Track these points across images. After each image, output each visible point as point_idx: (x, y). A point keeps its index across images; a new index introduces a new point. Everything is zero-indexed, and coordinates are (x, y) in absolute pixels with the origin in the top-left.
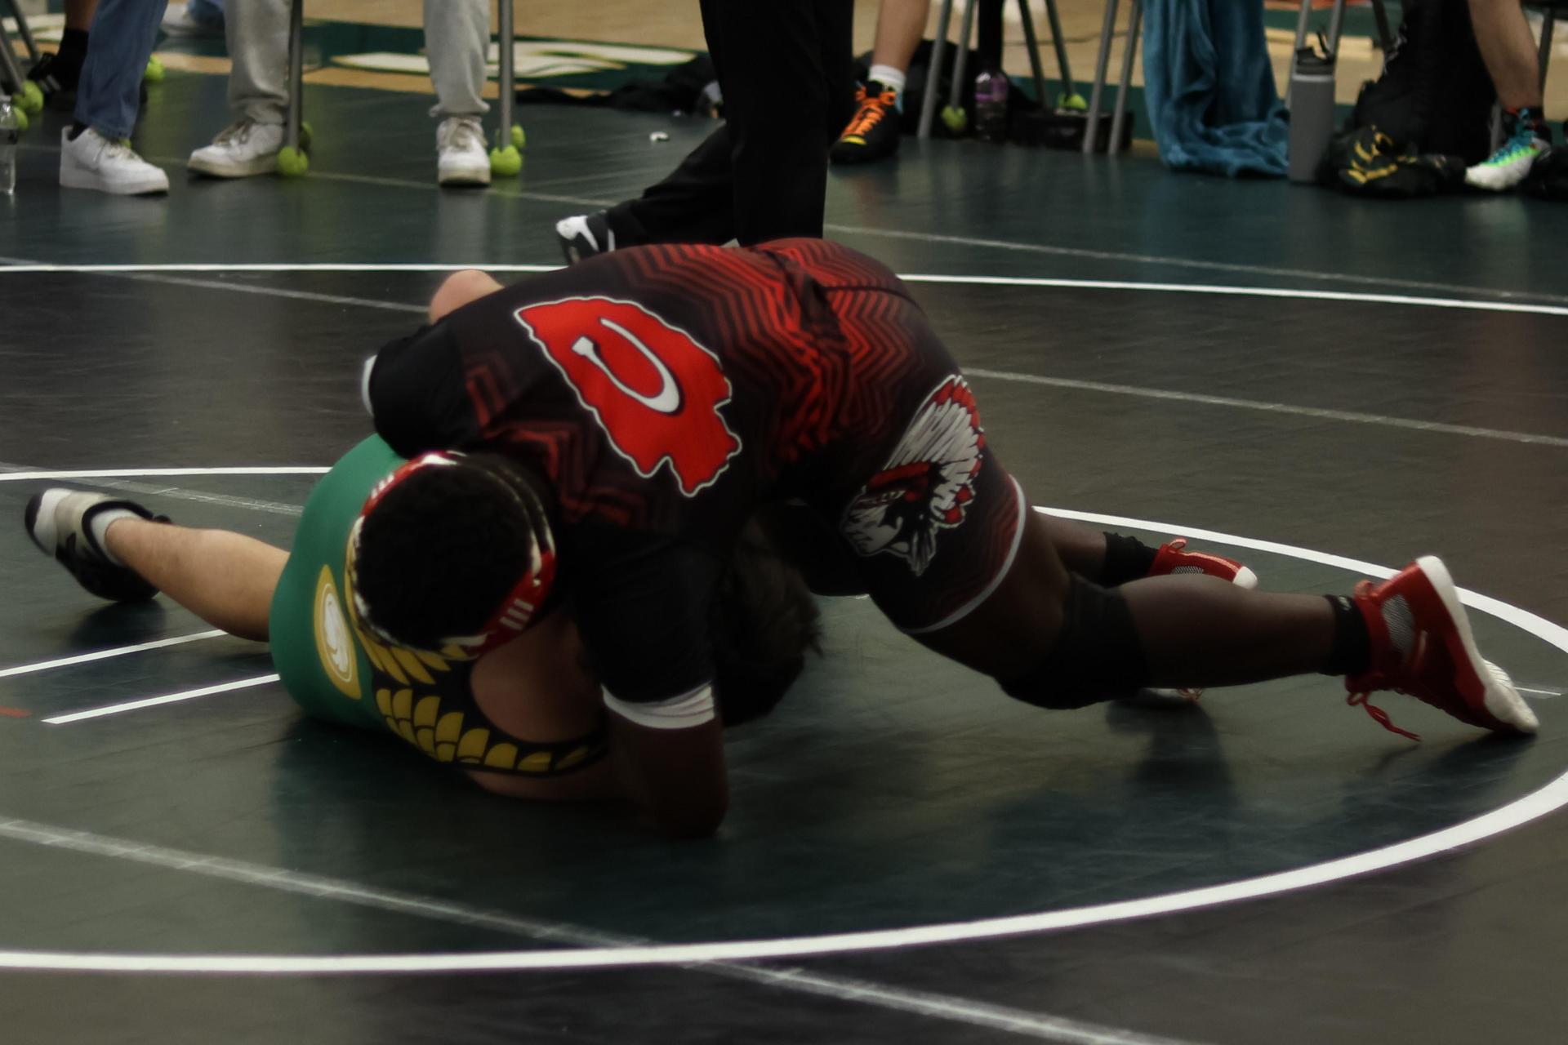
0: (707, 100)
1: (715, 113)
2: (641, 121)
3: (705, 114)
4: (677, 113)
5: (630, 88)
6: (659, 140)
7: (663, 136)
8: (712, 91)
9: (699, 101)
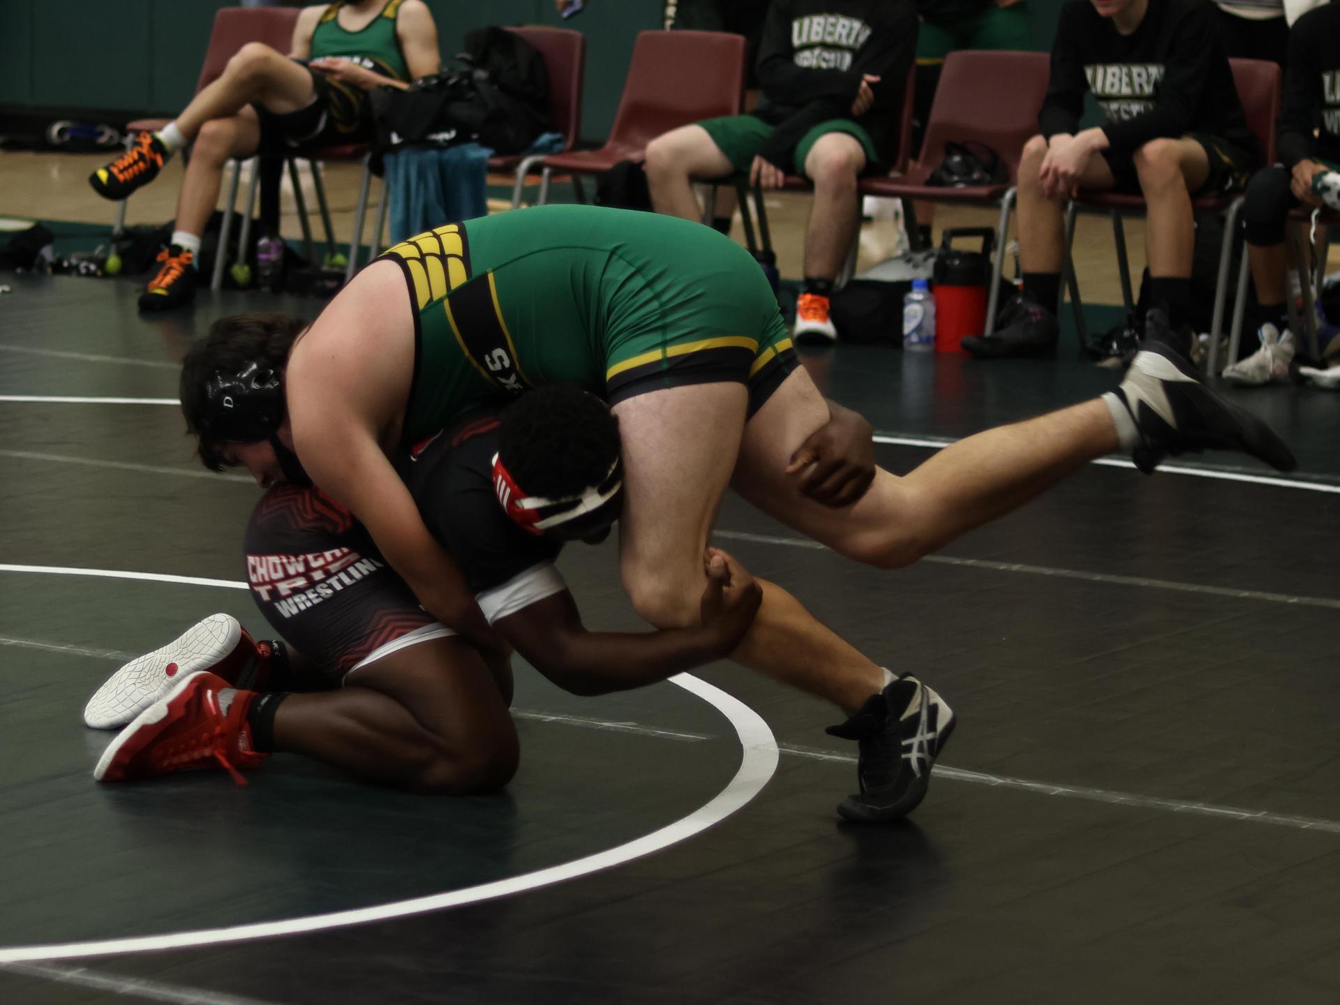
0: (43, 259)
1: (49, 270)
3: (41, 268)
4: (19, 270)
7: (7, 289)
8: (47, 253)
9: (37, 261)
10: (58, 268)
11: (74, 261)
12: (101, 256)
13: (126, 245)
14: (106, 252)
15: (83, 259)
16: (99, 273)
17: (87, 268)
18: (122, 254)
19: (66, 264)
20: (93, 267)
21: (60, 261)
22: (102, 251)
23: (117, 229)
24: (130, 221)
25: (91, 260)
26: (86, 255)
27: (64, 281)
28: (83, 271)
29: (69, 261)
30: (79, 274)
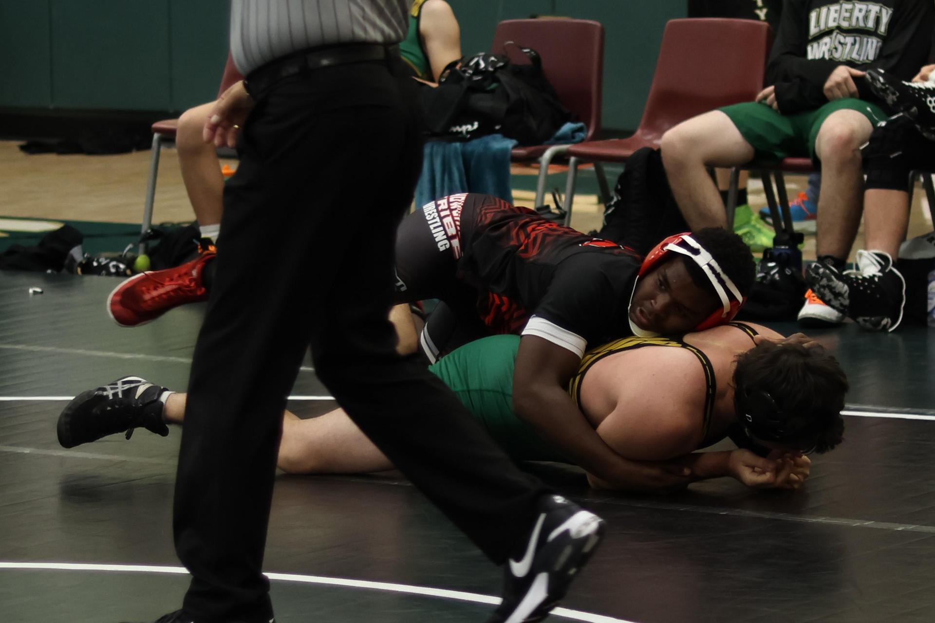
0: (73, 260)
1: (79, 270)
2: (21, 279)
3: (72, 271)
4: (49, 271)
5: (11, 252)
6: (35, 292)
7: (38, 290)
8: (77, 253)
9: (67, 262)
10: (88, 268)
11: (103, 261)
12: (130, 255)
13: (154, 243)
14: (135, 250)
15: (112, 260)
16: (128, 272)
17: (117, 267)
18: (149, 253)
19: (95, 264)
20: (122, 266)
21: (89, 261)
22: (130, 250)
23: (145, 229)
24: (156, 220)
25: (120, 260)
26: (116, 255)
27: (93, 280)
28: (113, 270)
29: (98, 261)
30: (109, 274)
